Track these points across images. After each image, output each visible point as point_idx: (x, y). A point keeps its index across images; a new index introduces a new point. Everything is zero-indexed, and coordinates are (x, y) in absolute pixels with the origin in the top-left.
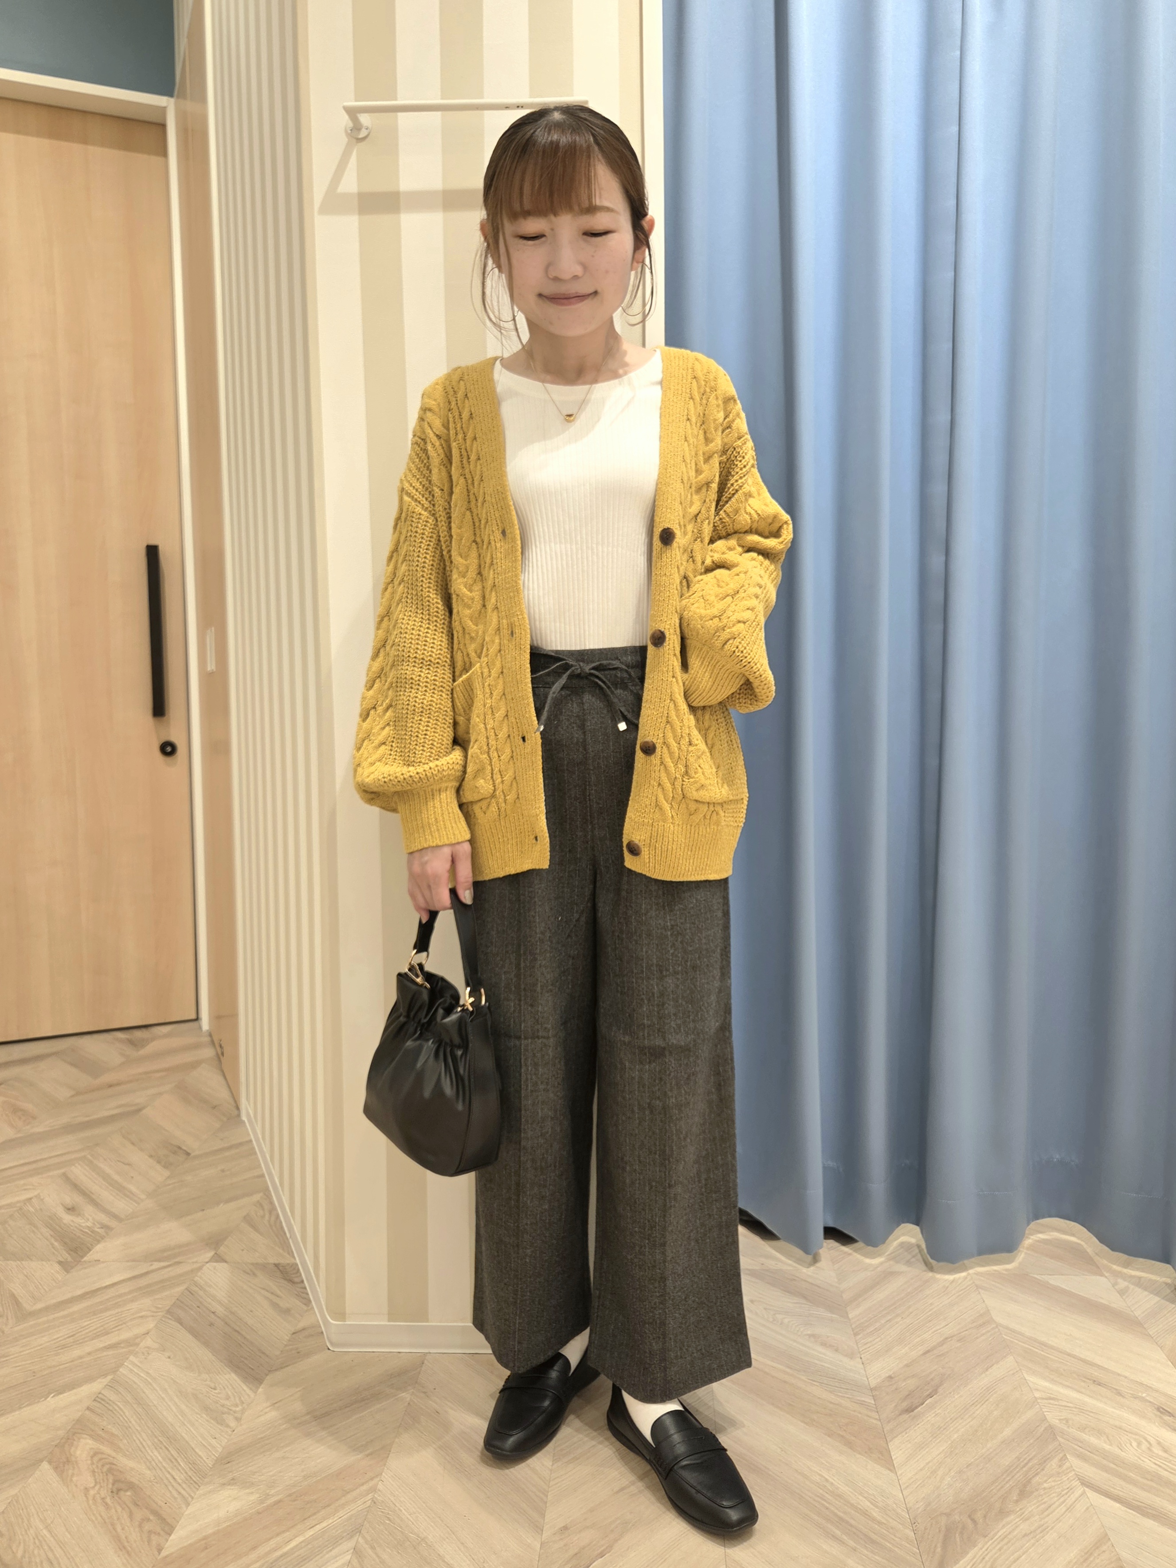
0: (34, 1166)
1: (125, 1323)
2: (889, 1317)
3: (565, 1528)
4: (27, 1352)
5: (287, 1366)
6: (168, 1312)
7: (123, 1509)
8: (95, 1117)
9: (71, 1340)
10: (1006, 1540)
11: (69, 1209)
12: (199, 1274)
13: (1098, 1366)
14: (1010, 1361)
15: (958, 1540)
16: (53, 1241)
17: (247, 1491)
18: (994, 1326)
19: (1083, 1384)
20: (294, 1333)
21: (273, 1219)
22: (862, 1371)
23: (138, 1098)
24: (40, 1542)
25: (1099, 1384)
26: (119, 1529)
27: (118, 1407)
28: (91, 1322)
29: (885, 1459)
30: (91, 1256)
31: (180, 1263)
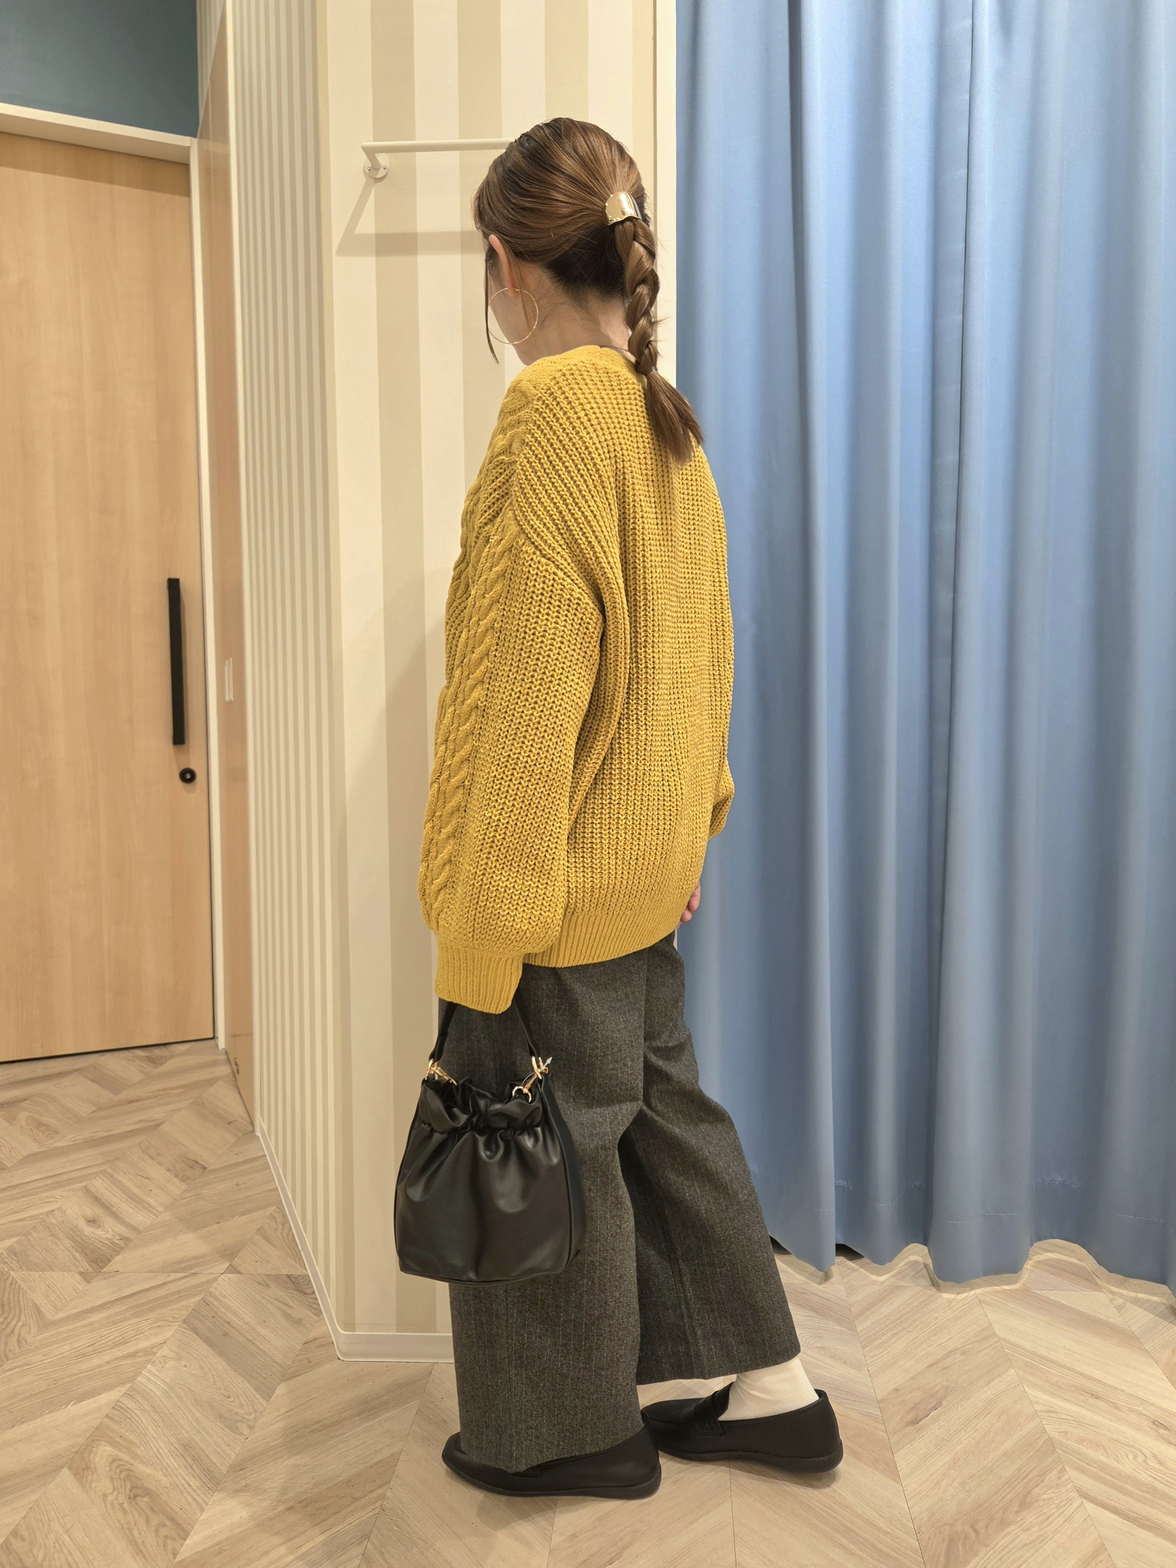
0: (56, 1179)
1: (142, 1333)
2: (895, 1331)
3: (575, 1535)
4: (47, 1361)
5: (299, 1375)
6: (185, 1322)
7: (140, 1514)
8: (114, 1132)
9: (91, 1349)
10: (1007, 1550)
11: (89, 1221)
12: (215, 1285)
13: (1097, 1380)
14: (1012, 1374)
15: (961, 1549)
16: (74, 1252)
17: (260, 1497)
18: (996, 1339)
19: (1081, 1397)
20: (305, 1343)
21: (285, 1231)
22: (870, 1384)
23: (157, 1114)
24: (60, 1546)
25: (1097, 1398)
26: (136, 1534)
27: (136, 1415)
28: (110, 1331)
29: (892, 1471)
30: (111, 1267)
31: (196, 1274)
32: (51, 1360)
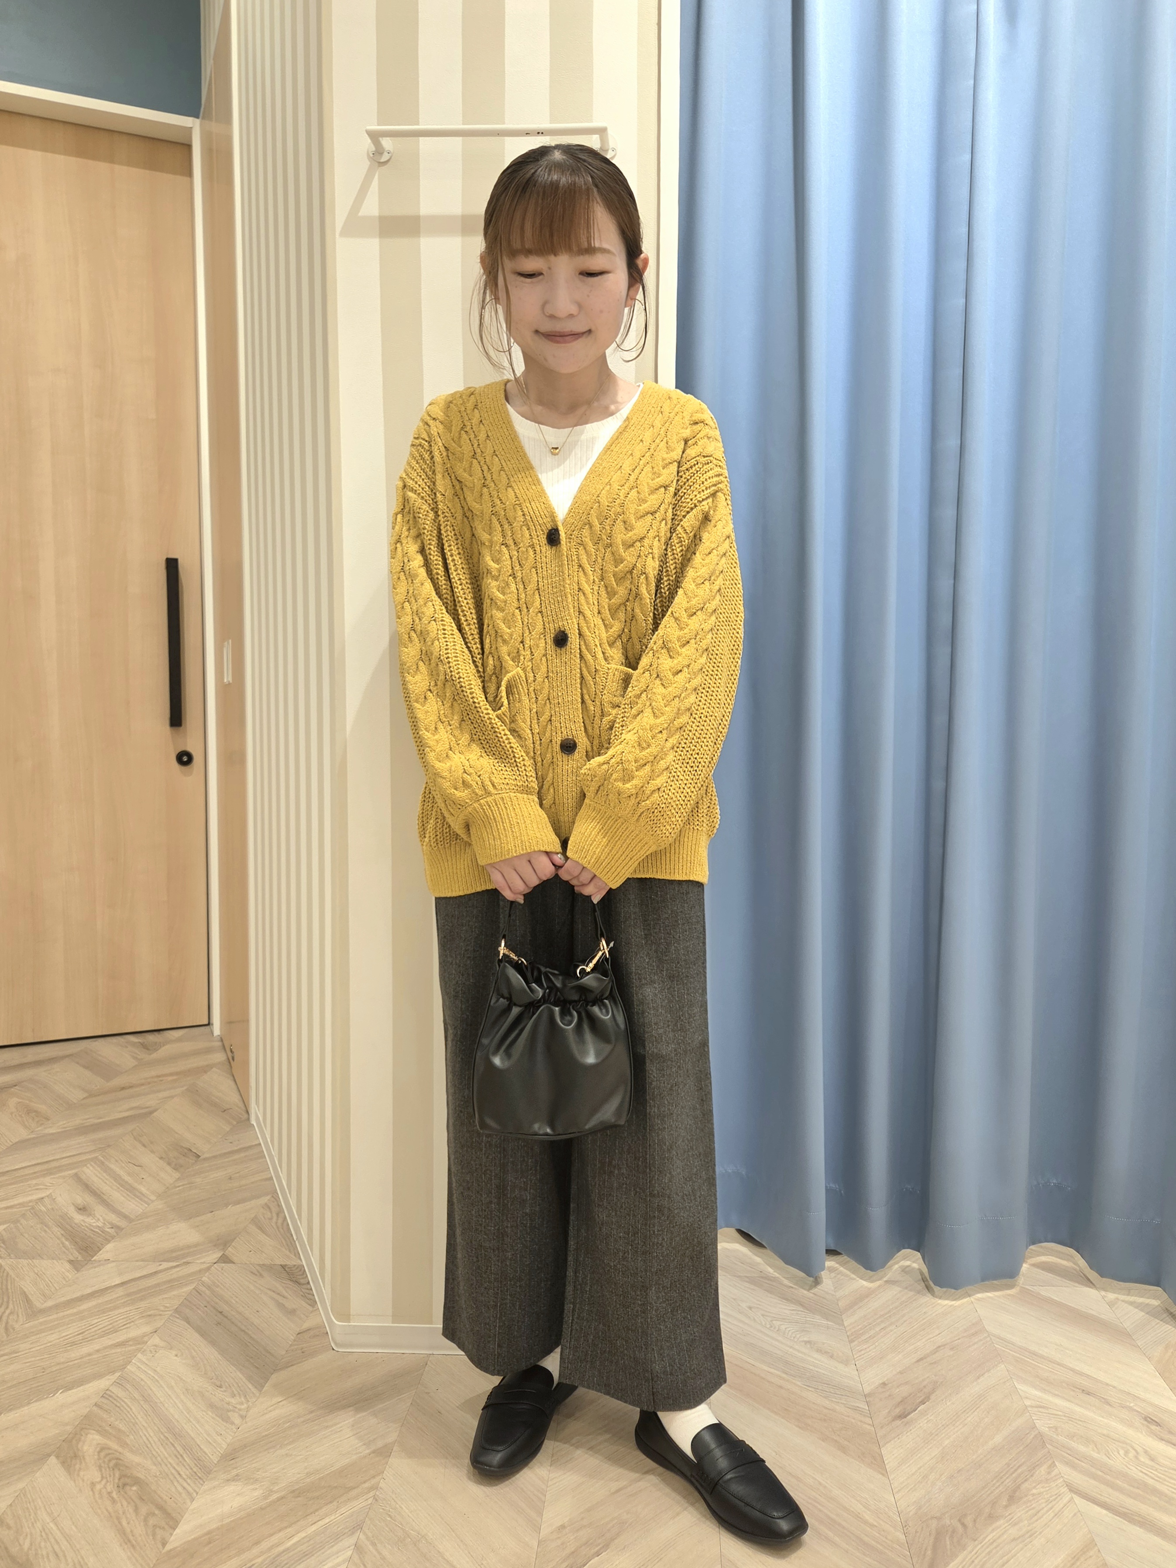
0: (45, 1167)
1: (132, 1322)
2: (883, 1325)
3: (563, 1527)
5: (292, 1365)
6: (176, 1311)
7: (129, 1503)
8: (107, 1119)
9: (80, 1337)
10: (995, 1544)
11: (80, 1209)
12: (207, 1274)
13: (1088, 1376)
14: (1001, 1369)
15: (948, 1543)
16: (63, 1240)
17: (252, 1487)
18: (986, 1335)
19: (1072, 1393)
20: (299, 1334)
21: (280, 1221)
22: (857, 1378)
23: (150, 1101)
24: (47, 1534)
25: (1088, 1394)
26: (124, 1523)
27: (125, 1403)
28: (99, 1320)
29: (878, 1464)
30: (101, 1256)
31: (189, 1263)
32: (38, 1348)
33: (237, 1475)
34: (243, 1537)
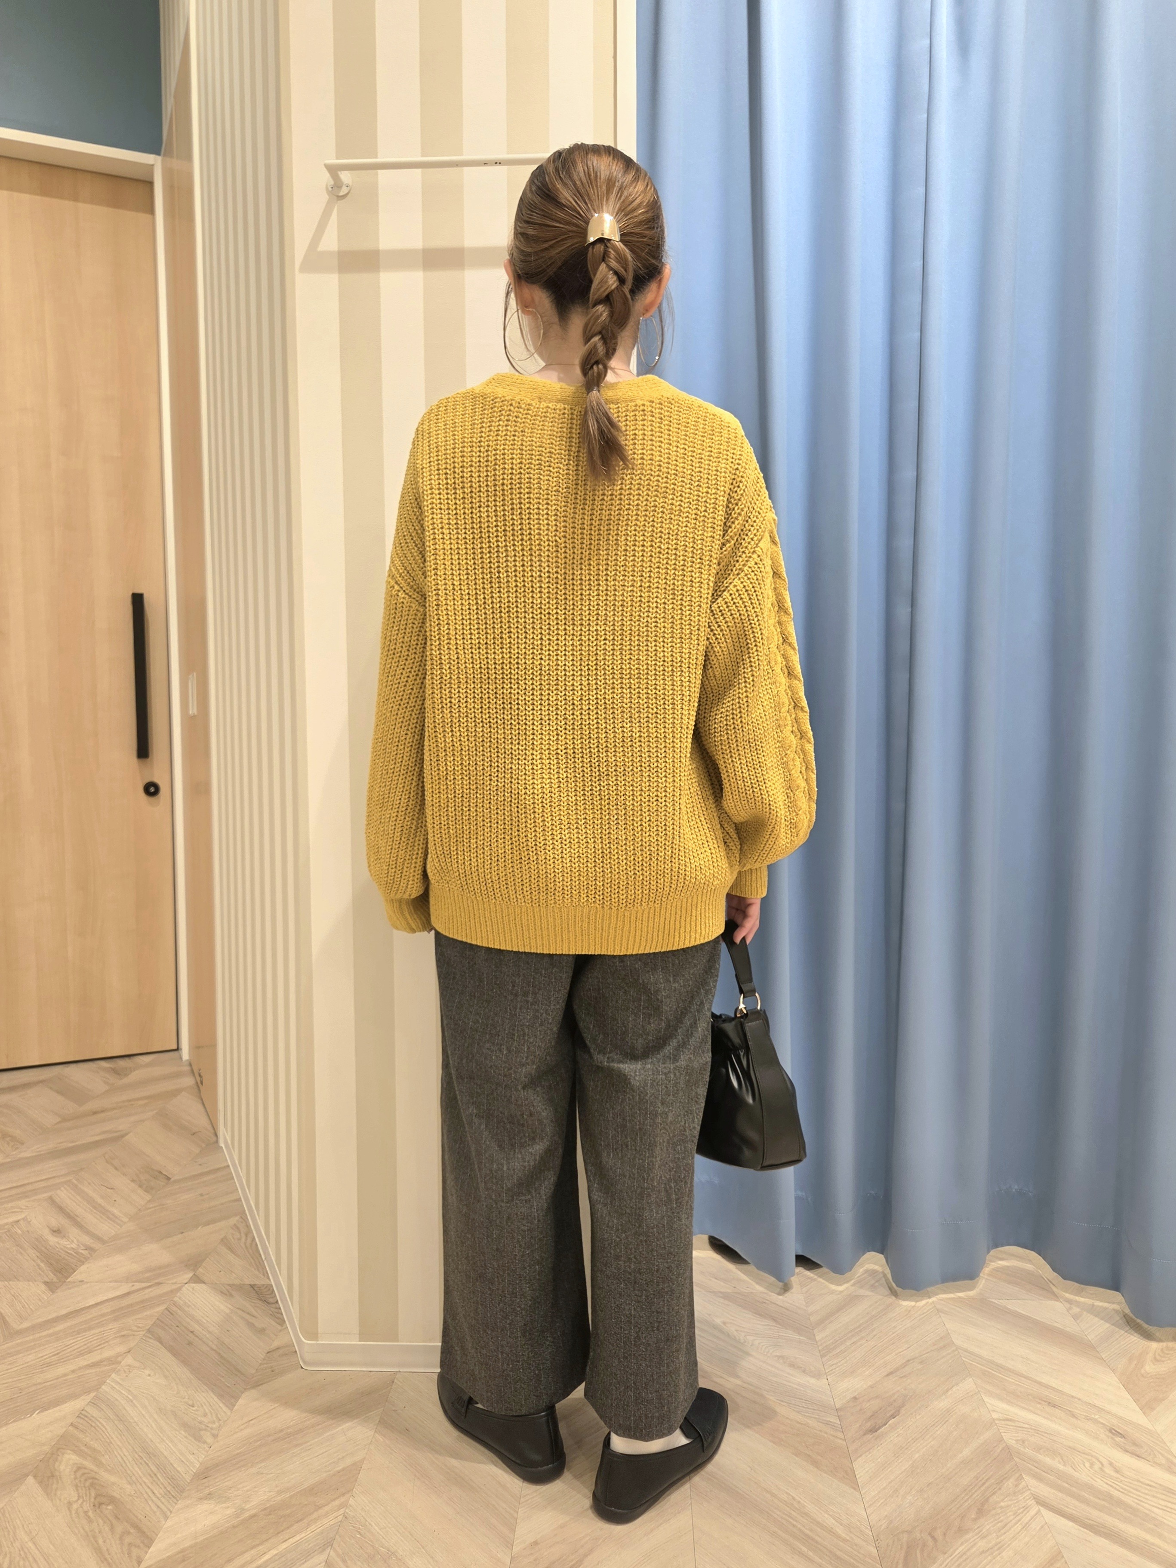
0: (21, 1190)
1: (107, 1342)
2: (854, 1340)
3: (536, 1543)
4: (12, 1370)
5: (262, 1384)
6: (149, 1331)
7: (105, 1522)
8: (80, 1143)
9: (56, 1358)
10: (964, 1557)
11: (55, 1231)
12: (179, 1294)
13: (1054, 1389)
14: (968, 1384)
15: (919, 1556)
16: (39, 1262)
17: (224, 1505)
18: (954, 1348)
19: (1039, 1406)
20: (268, 1352)
21: (249, 1241)
22: (829, 1393)
23: (122, 1125)
24: (25, 1553)
25: (1054, 1406)
26: (101, 1541)
27: (100, 1423)
28: (74, 1341)
29: (850, 1479)
30: (76, 1276)
31: (160, 1283)
32: (16, 1369)
33: (210, 1494)
34: (216, 1554)
